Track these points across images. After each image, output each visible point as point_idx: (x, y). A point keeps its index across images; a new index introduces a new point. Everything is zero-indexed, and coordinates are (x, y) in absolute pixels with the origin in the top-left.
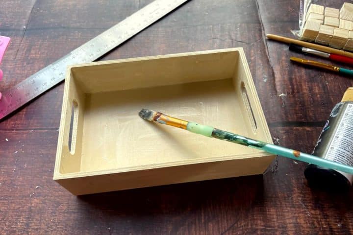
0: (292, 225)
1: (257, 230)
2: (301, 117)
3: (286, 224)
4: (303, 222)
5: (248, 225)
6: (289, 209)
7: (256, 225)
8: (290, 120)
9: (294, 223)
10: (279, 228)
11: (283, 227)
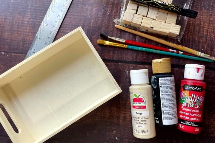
0: (123, 117)
1: (106, 117)
2: (144, 59)
3: (120, 116)
4: (128, 116)
5: (102, 115)
6: (123, 109)
7: (106, 115)
8: (138, 60)
9: (124, 116)
10: (116, 117)
11: (118, 117)
